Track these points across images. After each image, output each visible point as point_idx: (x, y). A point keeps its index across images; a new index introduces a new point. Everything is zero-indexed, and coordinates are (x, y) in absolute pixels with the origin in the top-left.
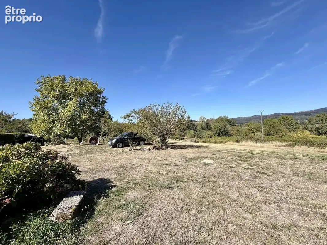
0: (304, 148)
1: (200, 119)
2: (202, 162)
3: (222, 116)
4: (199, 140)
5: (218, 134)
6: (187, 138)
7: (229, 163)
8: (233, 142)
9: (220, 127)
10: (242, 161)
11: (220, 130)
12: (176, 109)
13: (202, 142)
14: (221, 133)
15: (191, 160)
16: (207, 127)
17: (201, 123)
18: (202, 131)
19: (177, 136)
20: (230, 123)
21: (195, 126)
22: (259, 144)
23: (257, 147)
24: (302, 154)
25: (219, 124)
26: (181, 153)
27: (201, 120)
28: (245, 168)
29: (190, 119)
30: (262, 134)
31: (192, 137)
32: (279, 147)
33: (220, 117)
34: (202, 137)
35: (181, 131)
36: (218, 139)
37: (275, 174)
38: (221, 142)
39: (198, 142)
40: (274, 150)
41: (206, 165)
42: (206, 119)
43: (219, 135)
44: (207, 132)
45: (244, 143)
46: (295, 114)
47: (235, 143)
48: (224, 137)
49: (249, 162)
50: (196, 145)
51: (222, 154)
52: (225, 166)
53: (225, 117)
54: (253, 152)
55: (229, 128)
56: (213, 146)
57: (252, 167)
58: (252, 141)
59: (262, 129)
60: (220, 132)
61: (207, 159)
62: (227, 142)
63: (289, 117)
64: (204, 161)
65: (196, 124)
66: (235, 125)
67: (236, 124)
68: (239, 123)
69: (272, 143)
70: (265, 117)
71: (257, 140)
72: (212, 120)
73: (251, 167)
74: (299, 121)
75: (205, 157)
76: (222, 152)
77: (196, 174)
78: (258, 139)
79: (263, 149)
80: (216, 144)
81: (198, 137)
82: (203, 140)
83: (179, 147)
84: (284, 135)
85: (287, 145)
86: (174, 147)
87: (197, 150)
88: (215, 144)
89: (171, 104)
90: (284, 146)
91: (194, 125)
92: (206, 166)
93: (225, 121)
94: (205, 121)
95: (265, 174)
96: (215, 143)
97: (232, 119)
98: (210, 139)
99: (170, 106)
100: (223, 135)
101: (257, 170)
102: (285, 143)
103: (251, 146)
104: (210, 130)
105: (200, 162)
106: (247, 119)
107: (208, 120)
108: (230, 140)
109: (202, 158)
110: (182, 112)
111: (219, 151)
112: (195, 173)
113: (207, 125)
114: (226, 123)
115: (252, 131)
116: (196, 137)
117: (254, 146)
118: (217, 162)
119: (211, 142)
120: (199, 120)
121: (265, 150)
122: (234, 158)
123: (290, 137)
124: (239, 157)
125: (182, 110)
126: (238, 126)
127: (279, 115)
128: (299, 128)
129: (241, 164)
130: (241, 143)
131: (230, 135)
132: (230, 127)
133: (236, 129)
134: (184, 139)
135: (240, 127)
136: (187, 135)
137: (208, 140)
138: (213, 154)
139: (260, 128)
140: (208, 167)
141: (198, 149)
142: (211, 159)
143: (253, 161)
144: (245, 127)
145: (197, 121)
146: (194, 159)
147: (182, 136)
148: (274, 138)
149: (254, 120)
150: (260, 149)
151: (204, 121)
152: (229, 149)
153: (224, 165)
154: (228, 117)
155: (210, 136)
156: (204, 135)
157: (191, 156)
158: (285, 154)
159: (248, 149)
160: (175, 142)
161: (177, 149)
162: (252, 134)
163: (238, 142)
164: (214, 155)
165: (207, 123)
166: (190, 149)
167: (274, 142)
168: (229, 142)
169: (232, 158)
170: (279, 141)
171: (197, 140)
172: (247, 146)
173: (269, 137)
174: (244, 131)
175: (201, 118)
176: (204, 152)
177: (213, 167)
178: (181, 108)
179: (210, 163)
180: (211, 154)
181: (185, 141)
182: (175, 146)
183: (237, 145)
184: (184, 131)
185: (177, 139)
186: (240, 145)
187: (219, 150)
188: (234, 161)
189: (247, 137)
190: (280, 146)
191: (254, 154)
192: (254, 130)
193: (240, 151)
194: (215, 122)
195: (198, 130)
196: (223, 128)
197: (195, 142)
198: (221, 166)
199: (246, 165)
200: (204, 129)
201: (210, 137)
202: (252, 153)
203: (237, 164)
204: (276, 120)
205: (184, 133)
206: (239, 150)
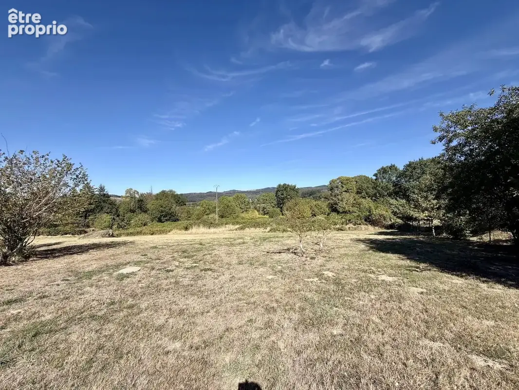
0: (253, 229)
1: (127, 193)
2: (115, 274)
3: (167, 189)
4: (122, 232)
5: (159, 219)
6: (93, 230)
7: (166, 266)
8: (180, 229)
9: (162, 207)
10: (185, 257)
11: (162, 212)
12: (60, 169)
13: (128, 235)
14: (164, 217)
15: (89, 275)
16: (140, 208)
17: (128, 200)
18: (129, 214)
19: (67, 228)
20: (178, 201)
21: (115, 205)
22: (212, 230)
23: (210, 234)
24: (250, 236)
25: (161, 202)
26: (68, 263)
27: (128, 195)
28: (188, 268)
29: (105, 192)
30: (217, 216)
31: (106, 227)
32: (231, 232)
33: (163, 192)
34: (129, 225)
35: (81, 217)
36: (158, 226)
37: (222, 267)
38: (161, 232)
39: (119, 236)
40: (226, 236)
41: (122, 277)
42: (138, 193)
43: (160, 221)
44: (140, 216)
45: (194, 230)
46: (247, 192)
47: (183, 231)
48: (169, 222)
49: (195, 257)
50: (113, 242)
51: (159, 251)
52: (158, 272)
53: (171, 191)
54: (203, 242)
55: (176, 208)
56: (145, 239)
57: (197, 265)
58: (204, 226)
59: (217, 209)
60: (162, 215)
61: (128, 266)
62: (171, 230)
63: (243, 195)
64: (121, 272)
65: (118, 202)
66: (185, 205)
67: (187, 203)
68: (191, 202)
69: (225, 227)
70: (220, 194)
71: (211, 225)
72: (150, 195)
73: (195, 265)
74: (250, 199)
75: (125, 262)
76: (159, 248)
77: (95, 302)
78: (212, 223)
79: (215, 236)
80: (153, 236)
81: (119, 227)
82: (131, 230)
83: (69, 251)
84: (237, 217)
85: (238, 228)
86: (50, 253)
87: (111, 251)
88: (151, 236)
89: (47, 157)
90: (236, 230)
91: (112, 204)
92: (122, 279)
93: (170, 197)
94: (137, 196)
95: (211, 270)
96: (152, 234)
97: (182, 195)
98: (144, 228)
99: (42, 161)
100: (166, 220)
101: (203, 267)
102: (238, 226)
103: (203, 233)
104: (145, 212)
105: (111, 274)
106: (202, 196)
107: (142, 195)
108: (177, 227)
109: (118, 266)
110: (77, 176)
111: (156, 247)
112: (93, 300)
113: (140, 204)
114: (172, 200)
115: (206, 213)
116: (116, 226)
117: (206, 233)
118: (146, 267)
119: (145, 234)
120: (124, 195)
121: (217, 237)
122: (176, 255)
123: (243, 218)
124: (183, 252)
125: (77, 173)
126: (189, 206)
127: (234, 192)
128: (250, 208)
129: (183, 263)
130: (189, 231)
131: (177, 220)
132: (178, 208)
133: (185, 210)
134: (86, 232)
135: (192, 207)
136: (96, 224)
137: (139, 229)
138: (142, 255)
139: (215, 208)
140: (126, 281)
141: (115, 249)
142: (137, 263)
143: (200, 255)
144: (198, 207)
145: (119, 197)
146: (100, 271)
147: (84, 226)
148: (228, 220)
149: (209, 197)
150: (211, 236)
151: (135, 198)
152: (172, 242)
153: (159, 270)
154: (175, 192)
155: (144, 223)
156: (132, 222)
157: (95, 266)
158: (235, 240)
159: (198, 238)
160: (58, 241)
161: (59, 256)
162: (205, 217)
163: (186, 229)
164: (143, 257)
165: (140, 201)
166: (94, 253)
167: (227, 226)
168: (174, 231)
169: (172, 256)
170: (233, 224)
171: (117, 232)
172: (199, 234)
173: (224, 220)
174: (197, 212)
175: (128, 191)
176: (126, 253)
177: (137, 278)
178: (74, 167)
179: (133, 273)
180: (139, 256)
181: (88, 236)
182: (54, 250)
183: (185, 234)
184: (89, 215)
185: (66, 234)
186: (189, 234)
187: (155, 245)
188: (174, 260)
189: (199, 221)
190: (233, 230)
191: (204, 245)
192: (208, 212)
193: (185, 243)
194: (154, 198)
195: (121, 213)
196: (167, 210)
197: (113, 236)
198: (152, 274)
199: (190, 262)
200: (133, 211)
201: (145, 225)
202: (201, 244)
203: (177, 265)
204: (231, 198)
205: (87, 220)
206: (186, 241)
